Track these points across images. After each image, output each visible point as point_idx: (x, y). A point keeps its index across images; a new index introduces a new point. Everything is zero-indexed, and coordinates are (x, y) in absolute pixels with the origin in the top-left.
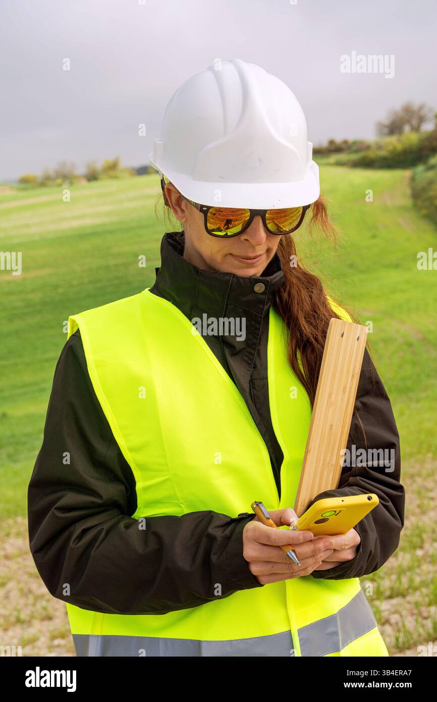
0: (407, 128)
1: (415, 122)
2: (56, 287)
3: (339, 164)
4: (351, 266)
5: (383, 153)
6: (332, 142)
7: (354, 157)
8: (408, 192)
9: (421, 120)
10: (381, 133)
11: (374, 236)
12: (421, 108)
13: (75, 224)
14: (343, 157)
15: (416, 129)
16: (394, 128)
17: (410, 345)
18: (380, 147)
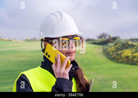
0: (103, 38)
1: (105, 36)
2: (30, 61)
3: (89, 43)
4: (90, 63)
5: (98, 42)
6: (88, 39)
7: (92, 42)
8: (102, 50)
9: (106, 36)
10: (98, 38)
11: (95, 58)
12: (106, 34)
13: (36, 49)
14: (90, 42)
15: (105, 38)
16: (101, 37)
17: (100, 81)
18: (97, 41)
